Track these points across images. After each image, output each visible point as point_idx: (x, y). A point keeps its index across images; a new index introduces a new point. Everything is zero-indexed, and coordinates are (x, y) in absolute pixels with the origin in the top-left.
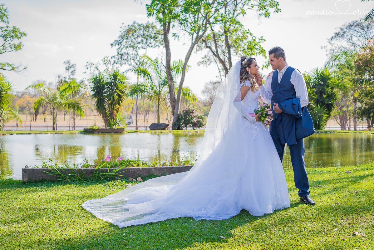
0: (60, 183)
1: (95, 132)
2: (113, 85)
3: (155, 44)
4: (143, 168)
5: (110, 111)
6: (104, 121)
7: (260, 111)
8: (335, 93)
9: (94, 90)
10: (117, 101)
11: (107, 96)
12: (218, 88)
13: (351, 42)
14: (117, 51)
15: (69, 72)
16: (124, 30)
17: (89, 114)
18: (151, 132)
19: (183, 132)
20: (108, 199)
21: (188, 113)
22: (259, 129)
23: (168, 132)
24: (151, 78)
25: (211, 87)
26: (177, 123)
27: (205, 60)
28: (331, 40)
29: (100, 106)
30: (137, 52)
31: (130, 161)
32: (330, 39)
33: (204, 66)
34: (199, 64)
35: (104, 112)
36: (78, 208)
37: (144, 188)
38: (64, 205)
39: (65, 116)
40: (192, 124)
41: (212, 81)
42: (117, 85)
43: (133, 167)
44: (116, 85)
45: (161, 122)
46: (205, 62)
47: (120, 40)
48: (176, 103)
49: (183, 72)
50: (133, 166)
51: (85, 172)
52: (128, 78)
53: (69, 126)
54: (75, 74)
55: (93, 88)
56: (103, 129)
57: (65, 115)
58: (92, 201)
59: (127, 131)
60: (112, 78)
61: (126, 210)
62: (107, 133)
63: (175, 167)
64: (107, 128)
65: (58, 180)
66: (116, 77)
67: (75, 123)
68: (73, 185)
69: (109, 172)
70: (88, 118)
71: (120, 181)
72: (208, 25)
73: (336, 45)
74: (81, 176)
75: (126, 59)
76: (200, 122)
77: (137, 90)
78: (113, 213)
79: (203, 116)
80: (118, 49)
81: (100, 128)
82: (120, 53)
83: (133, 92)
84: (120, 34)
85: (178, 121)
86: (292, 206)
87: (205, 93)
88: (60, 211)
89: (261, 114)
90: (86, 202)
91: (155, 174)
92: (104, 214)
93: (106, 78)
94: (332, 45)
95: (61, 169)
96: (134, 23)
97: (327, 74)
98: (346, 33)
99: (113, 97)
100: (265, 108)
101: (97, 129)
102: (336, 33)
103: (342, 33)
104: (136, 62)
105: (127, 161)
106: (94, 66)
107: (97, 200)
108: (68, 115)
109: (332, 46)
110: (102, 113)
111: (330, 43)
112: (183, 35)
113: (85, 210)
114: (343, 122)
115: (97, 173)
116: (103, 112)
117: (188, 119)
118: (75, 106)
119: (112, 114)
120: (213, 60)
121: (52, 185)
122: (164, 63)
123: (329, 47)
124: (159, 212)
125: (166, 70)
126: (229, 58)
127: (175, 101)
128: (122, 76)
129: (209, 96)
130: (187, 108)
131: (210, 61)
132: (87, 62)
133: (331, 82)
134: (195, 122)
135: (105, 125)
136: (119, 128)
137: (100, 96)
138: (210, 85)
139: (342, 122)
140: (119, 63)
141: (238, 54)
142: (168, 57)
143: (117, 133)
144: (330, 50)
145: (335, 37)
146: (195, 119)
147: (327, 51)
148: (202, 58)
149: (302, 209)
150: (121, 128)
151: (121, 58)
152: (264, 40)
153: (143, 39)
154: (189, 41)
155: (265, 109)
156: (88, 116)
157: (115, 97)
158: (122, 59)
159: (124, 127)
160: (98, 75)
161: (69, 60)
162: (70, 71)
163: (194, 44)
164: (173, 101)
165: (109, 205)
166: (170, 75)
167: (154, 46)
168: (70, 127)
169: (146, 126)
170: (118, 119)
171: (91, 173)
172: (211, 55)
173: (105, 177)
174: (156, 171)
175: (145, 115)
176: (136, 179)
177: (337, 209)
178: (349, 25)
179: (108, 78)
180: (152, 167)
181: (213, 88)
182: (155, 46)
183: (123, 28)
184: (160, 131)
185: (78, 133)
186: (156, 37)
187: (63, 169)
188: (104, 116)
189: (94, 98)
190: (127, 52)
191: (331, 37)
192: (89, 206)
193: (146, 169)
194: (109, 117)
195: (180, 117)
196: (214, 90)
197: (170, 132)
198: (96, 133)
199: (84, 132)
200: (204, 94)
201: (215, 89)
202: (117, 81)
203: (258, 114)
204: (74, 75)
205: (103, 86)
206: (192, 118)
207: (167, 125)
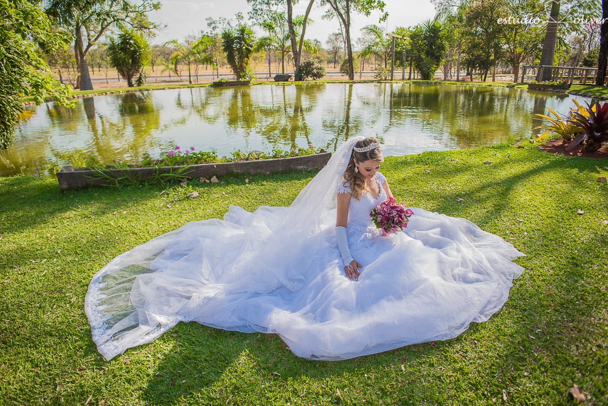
2: (241, 39)
4: (219, 165)
5: (240, 64)
8: (444, 45)
9: (224, 45)
10: (245, 54)
11: (236, 50)
12: (339, 39)
15: (211, 28)
18: (275, 84)
23: (291, 83)
24: (275, 32)
26: (299, 74)
29: (231, 59)
31: (203, 154)
43: (206, 164)
44: (244, 40)
45: (284, 73)
46: (328, 15)
48: (298, 55)
50: (205, 162)
51: (141, 173)
52: (255, 32)
55: (224, 43)
56: (233, 82)
59: (252, 84)
62: (234, 85)
64: (236, 81)
66: (243, 32)
69: (172, 172)
74: (137, 179)
76: (320, 73)
77: (262, 44)
81: (229, 81)
82: (255, 9)
83: (260, 46)
85: (300, 72)
87: (328, 43)
93: (235, 34)
97: (438, 27)
99: (242, 51)
101: (225, 82)
105: (200, 154)
106: (227, 21)
116: (233, 65)
118: (208, 60)
119: (241, 66)
125: (288, 25)
127: (297, 53)
128: (249, 31)
129: (332, 46)
131: (332, 15)
133: (441, 34)
134: (315, 73)
135: (235, 78)
136: (245, 80)
138: (333, 36)
143: (244, 85)
146: (315, 70)
150: (248, 80)
157: (244, 51)
159: (250, 80)
161: (211, 17)
164: (295, 54)
166: (292, 28)
170: (247, 70)
173: (167, 180)
174: (236, 167)
176: (210, 180)
180: (231, 163)
181: (335, 39)
184: (283, 82)
185: (208, 86)
189: (225, 52)
193: (223, 165)
194: (239, 70)
195: (302, 69)
196: (336, 41)
198: (224, 86)
199: (213, 85)
205: (232, 41)
206: (313, 69)
207: (290, 77)
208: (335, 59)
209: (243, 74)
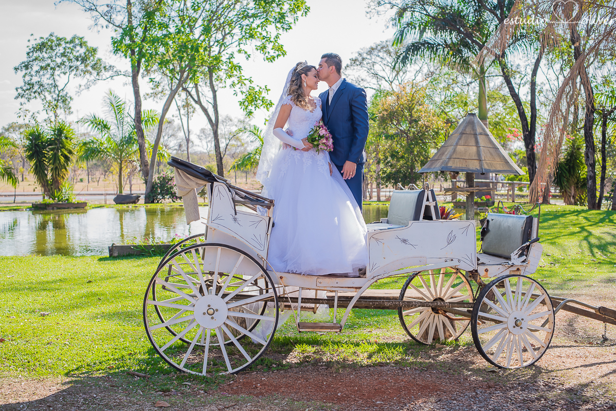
1: (47, 208)
9: (28, 150)
10: (63, 165)
13: (373, 72)
19: (159, 206)
28: (346, 69)
35: (44, 180)
40: (171, 196)
42: (62, 143)
48: (150, 167)
49: (160, 127)
55: (28, 146)
59: (89, 206)
60: (56, 133)
66: (61, 132)
85: (153, 191)
93: (47, 133)
98: (366, 60)
103: (360, 59)
117: (166, 188)
119: (56, 182)
122: (133, 114)
126: (215, 106)
127: (148, 165)
128: (70, 130)
130: (164, 175)
135: (49, 198)
137: (38, 158)
142: (137, 106)
160: (35, 129)
163: (175, 92)
166: (141, 130)
178: (370, 48)
189: (31, 160)
194: (53, 186)
195: (156, 186)
198: (51, 209)
202: (63, 137)
206: (171, 187)
207: (138, 198)
209: (59, 194)
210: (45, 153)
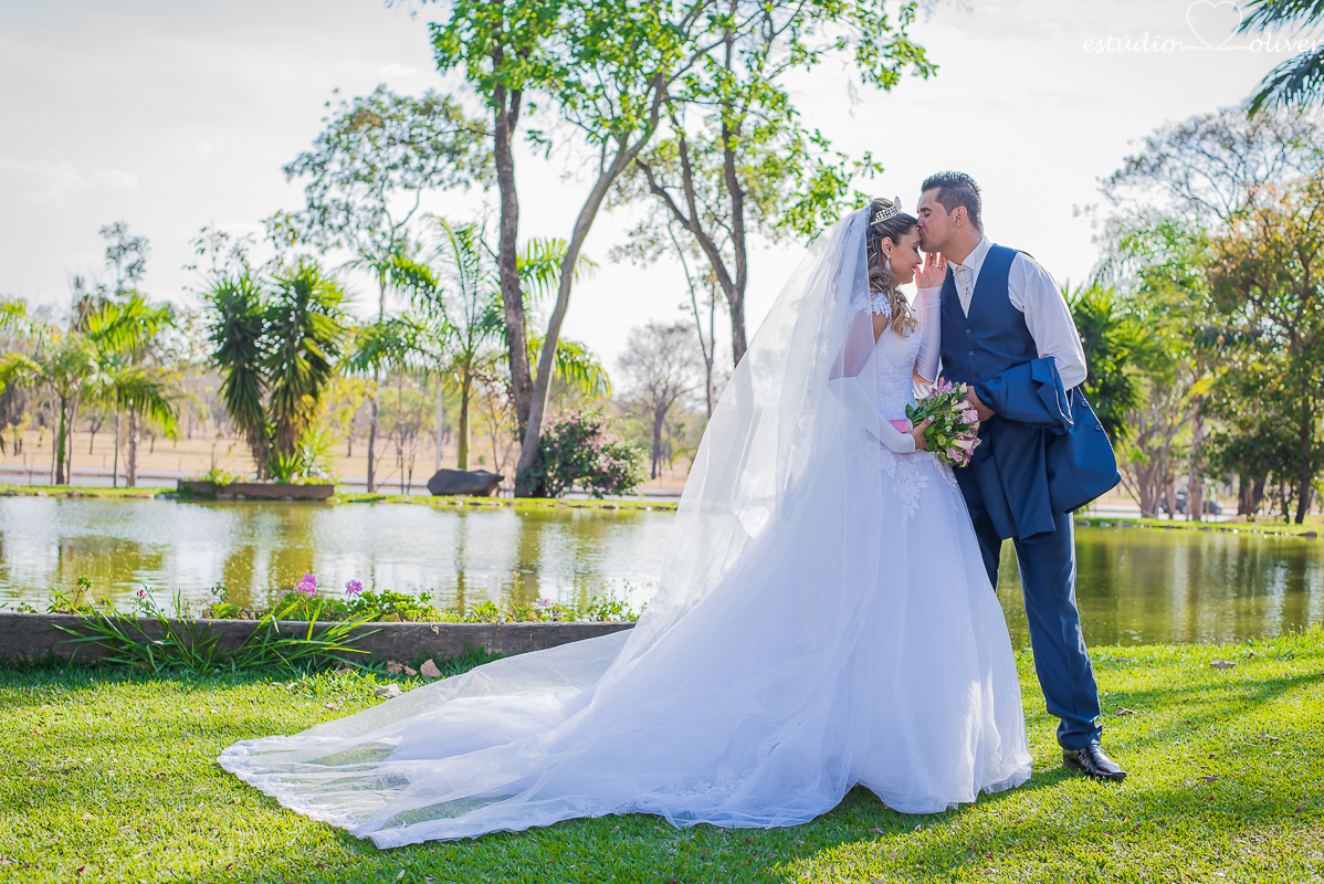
0: (121, 674)
1: (219, 495)
2: (292, 319)
3: (452, 176)
4: (445, 627)
5: (279, 418)
6: (254, 456)
7: (929, 413)
8: (1129, 378)
9: (219, 338)
10: (305, 381)
11: (269, 360)
12: (679, 350)
13: (1186, 193)
14: (308, 194)
15: (118, 267)
16: (340, 117)
17: (185, 432)
18: (437, 503)
19: (557, 506)
20: (317, 738)
21: (577, 434)
22: (927, 478)
23: (501, 505)
24: (438, 299)
25: (653, 346)
26: (536, 472)
27: (639, 240)
28: (1113, 183)
29: (241, 397)
30: (382, 200)
31: (393, 599)
32: (1110, 181)
33: (634, 263)
34: (616, 254)
35: (255, 422)
36: (201, 771)
37: (461, 700)
38: (146, 759)
39: (96, 435)
40: (590, 478)
41: (657, 321)
42: (307, 321)
43: (405, 623)
44: (303, 319)
45: (470, 468)
46: (637, 247)
47: (318, 155)
48: (534, 395)
49: (565, 279)
50: (403, 617)
51: (219, 636)
52: (354, 295)
53: (111, 472)
54: (142, 275)
55: (218, 328)
56: (253, 486)
57: (93, 432)
58: (257, 743)
59: (342, 497)
60: (292, 292)
61: (397, 782)
62: (268, 499)
63: (567, 626)
64: (269, 482)
65: (112, 663)
66: (305, 292)
67: (137, 462)
68: (172, 684)
69: (312, 639)
70: (181, 445)
71: (355, 674)
72: (663, 109)
73: (1131, 205)
74: (203, 651)
75: (341, 228)
76: (622, 471)
77: (381, 344)
78: (346, 792)
79: (632, 450)
80: (310, 187)
81: (241, 481)
82: (316, 203)
83: (370, 349)
84: (323, 127)
85: (538, 464)
86: (1038, 780)
87: (629, 367)
88: (132, 779)
89: (934, 422)
90: (231, 749)
91: (489, 651)
92: (312, 796)
93: (267, 294)
94: (1116, 204)
95: (123, 621)
96: (379, 91)
97: (1103, 307)
98: (1169, 160)
99: (294, 368)
100: (950, 399)
101: (228, 482)
102: (1132, 157)
103: (1152, 158)
104: (378, 237)
105: (383, 597)
106: (229, 245)
107: (275, 741)
108: (105, 432)
109: (1114, 208)
110: (247, 424)
111: (1107, 194)
112: (563, 143)
113: (232, 776)
114: (1149, 489)
115: (266, 640)
116: (251, 422)
117: (575, 456)
118: (146, 395)
119: (285, 429)
120: (668, 242)
121: (89, 683)
122: (493, 240)
123: (1105, 210)
124: (531, 792)
125: (498, 269)
126: (738, 234)
127: (530, 389)
128: (329, 287)
129: (645, 380)
130: (573, 418)
131: (656, 248)
132: (202, 227)
133: (1117, 336)
134: (605, 470)
135: (259, 472)
136: (313, 481)
137: (241, 360)
138: (649, 336)
139: (1146, 488)
140: (315, 239)
141: (765, 224)
142: (507, 221)
143: (307, 502)
144: (1108, 221)
145: (1128, 173)
146: (602, 458)
147: (1094, 225)
148: (627, 233)
149: (1076, 794)
150: (321, 482)
151: (322, 223)
152: (877, 166)
153: (411, 153)
154: (584, 164)
155: (948, 403)
156: (182, 438)
157: (299, 366)
158: (326, 227)
159: (331, 482)
160: (236, 282)
161: (120, 222)
162: (127, 260)
163: (610, 176)
164: (522, 390)
165: (324, 761)
166: (514, 287)
167: (447, 183)
168: (114, 476)
169: (406, 482)
170: (306, 448)
171: (244, 638)
172: (662, 225)
173: (297, 655)
174: (493, 638)
175: (399, 442)
176: (417, 668)
177: (1212, 798)
178: (1178, 129)
179: (274, 294)
180: (480, 624)
181: (659, 349)
182: (455, 180)
183: (335, 107)
184: (471, 499)
185: (156, 497)
186: (457, 149)
187: (134, 621)
188: (256, 435)
189: (221, 366)
190: (343, 201)
191: (1112, 172)
192: (246, 764)
193: (457, 628)
194: (275, 441)
195: (548, 449)
196: (665, 358)
197: (509, 504)
198: (225, 499)
199: (177, 495)
200: (625, 369)
201: (669, 352)
202: (309, 305)
203: (923, 425)
204: (140, 278)
205: (257, 322)
206: (592, 455)
207: (496, 480)
208: (657, 436)
209: (290, 462)
210: (259, 350)
